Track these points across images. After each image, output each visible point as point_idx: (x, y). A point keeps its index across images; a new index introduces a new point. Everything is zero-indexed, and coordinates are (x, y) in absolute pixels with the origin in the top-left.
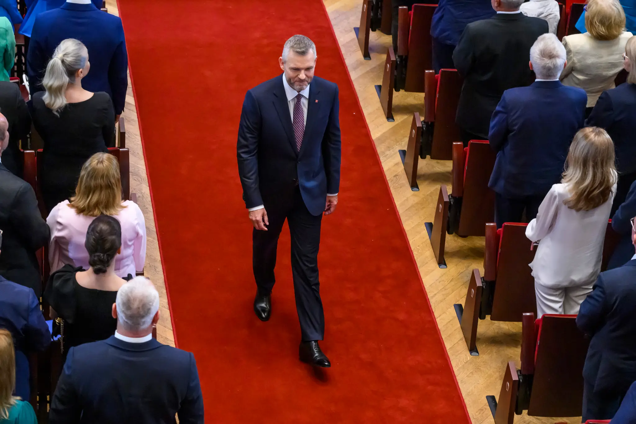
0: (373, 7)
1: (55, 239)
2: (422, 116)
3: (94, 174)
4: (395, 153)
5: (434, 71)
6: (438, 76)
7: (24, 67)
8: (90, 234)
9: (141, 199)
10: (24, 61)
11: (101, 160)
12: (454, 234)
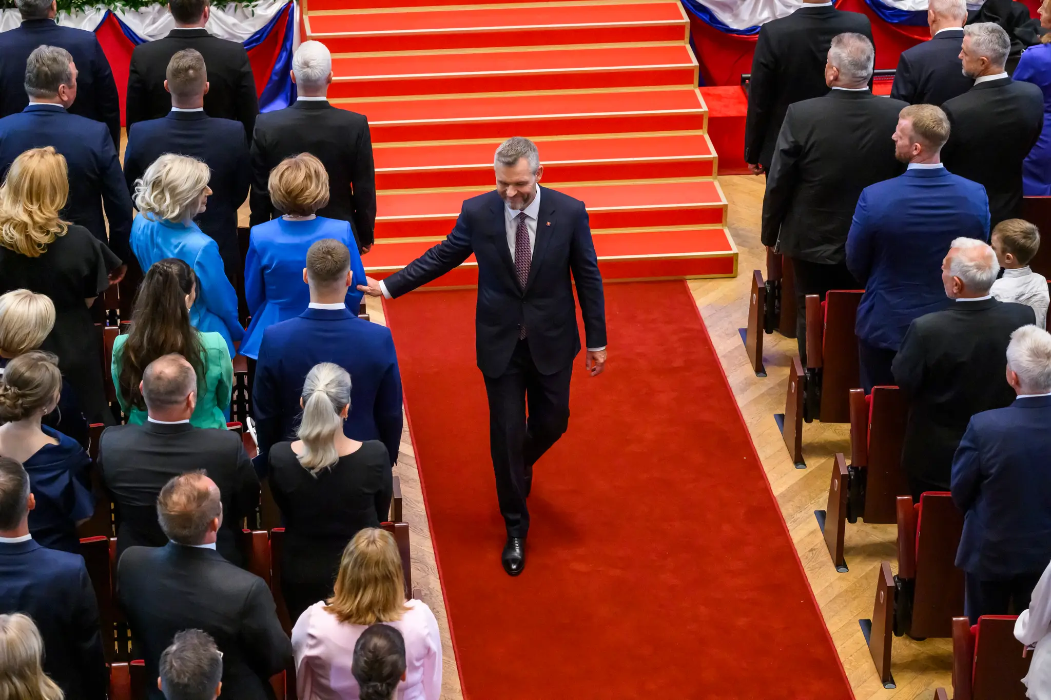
0: (766, 296)
1: (305, 661)
2: (849, 459)
3: (363, 561)
4: (811, 515)
5: (863, 390)
6: (871, 396)
7: (247, 405)
8: (359, 653)
9: (429, 598)
10: (247, 398)
11: (372, 539)
12: (904, 636)
